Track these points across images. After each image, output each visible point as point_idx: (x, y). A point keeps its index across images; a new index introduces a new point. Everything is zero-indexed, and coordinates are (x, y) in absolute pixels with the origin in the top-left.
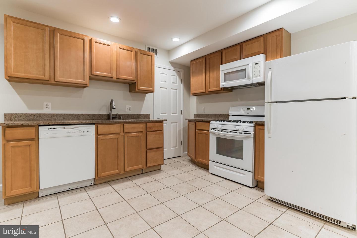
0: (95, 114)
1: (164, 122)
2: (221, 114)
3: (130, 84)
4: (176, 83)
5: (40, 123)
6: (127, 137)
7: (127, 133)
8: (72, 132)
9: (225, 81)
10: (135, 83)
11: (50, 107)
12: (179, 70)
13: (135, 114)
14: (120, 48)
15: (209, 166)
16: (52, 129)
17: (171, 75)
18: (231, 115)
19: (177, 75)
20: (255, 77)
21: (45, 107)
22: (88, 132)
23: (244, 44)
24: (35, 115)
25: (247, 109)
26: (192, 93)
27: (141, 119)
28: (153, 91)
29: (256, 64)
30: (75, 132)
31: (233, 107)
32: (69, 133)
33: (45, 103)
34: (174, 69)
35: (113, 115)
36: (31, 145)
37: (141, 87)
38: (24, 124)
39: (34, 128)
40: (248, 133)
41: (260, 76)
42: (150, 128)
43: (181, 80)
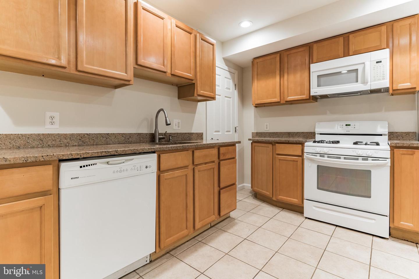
0: (132, 134)
1: (237, 145)
2: (298, 132)
3: (178, 87)
4: (229, 89)
5: (63, 155)
6: (198, 172)
7: (197, 165)
8: (122, 169)
9: (319, 86)
10: (194, 84)
11: (57, 120)
12: (233, 70)
13: (186, 133)
14: (176, 26)
15: (303, 207)
16: (87, 166)
17: (225, 77)
18: (318, 134)
19: (231, 78)
20: (375, 80)
21: (48, 120)
22: (147, 167)
23: (351, 36)
24: (28, 136)
25: (346, 125)
26: (256, 103)
27: (193, 140)
28: (213, 98)
29: (377, 62)
30: (127, 170)
31: (321, 123)
32: (117, 172)
33: (49, 114)
34: (228, 69)
35: (160, 134)
36: (43, 207)
37: (201, 91)
38: (29, 160)
39: (51, 167)
40: (380, 159)
41: (384, 79)
42: (224, 154)
43: (235, 85)
